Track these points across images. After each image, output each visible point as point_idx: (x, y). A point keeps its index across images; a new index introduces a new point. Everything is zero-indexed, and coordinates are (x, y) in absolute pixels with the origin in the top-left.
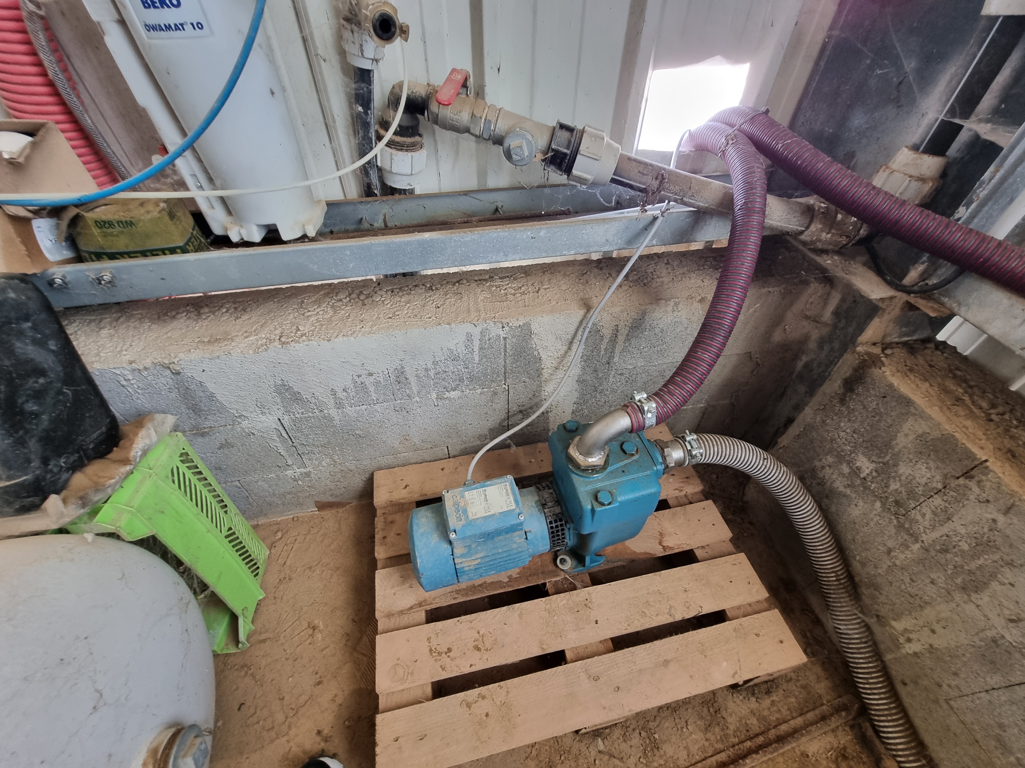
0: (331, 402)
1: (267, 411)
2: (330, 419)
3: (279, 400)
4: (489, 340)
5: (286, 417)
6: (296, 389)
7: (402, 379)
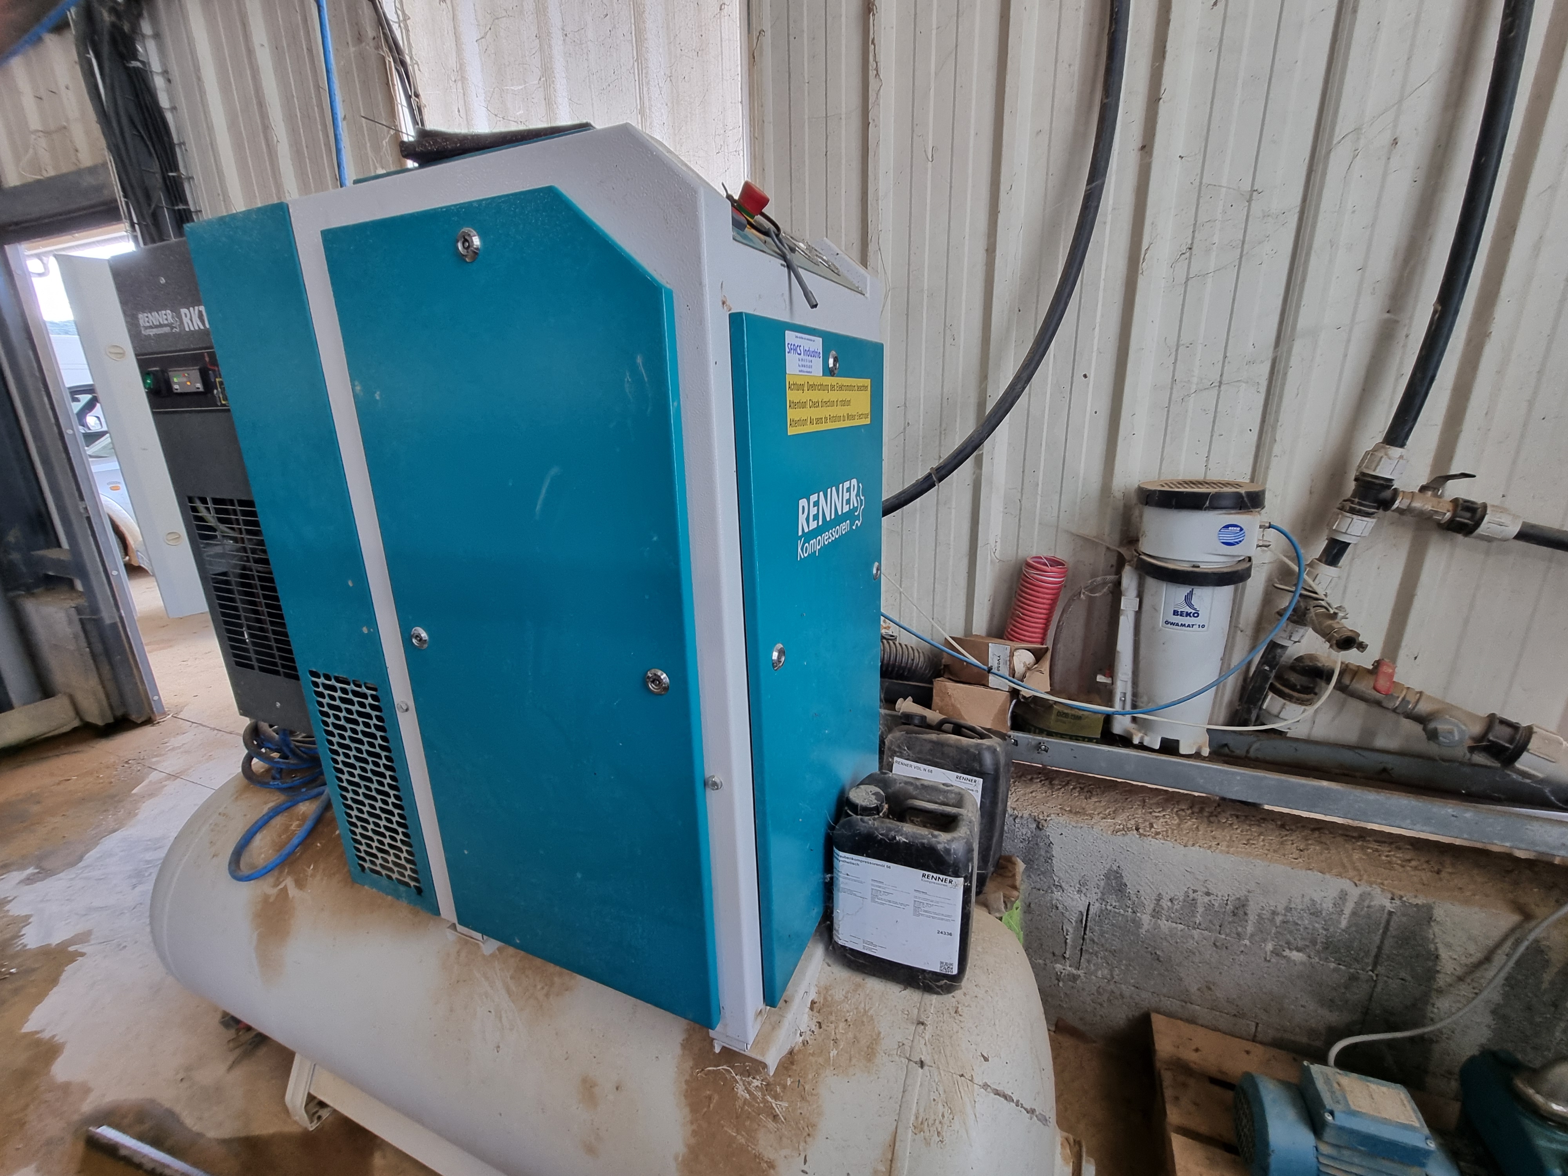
0: (1150, 906)
1: (1084, 890)
2: (1138, 924)
3: (1102, 883)
4: (1369, 907)
5: (1097, 905)
6: (1125, 880)
7: (1241, 913)
